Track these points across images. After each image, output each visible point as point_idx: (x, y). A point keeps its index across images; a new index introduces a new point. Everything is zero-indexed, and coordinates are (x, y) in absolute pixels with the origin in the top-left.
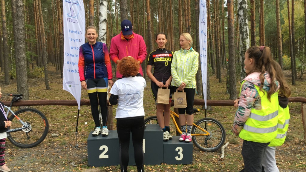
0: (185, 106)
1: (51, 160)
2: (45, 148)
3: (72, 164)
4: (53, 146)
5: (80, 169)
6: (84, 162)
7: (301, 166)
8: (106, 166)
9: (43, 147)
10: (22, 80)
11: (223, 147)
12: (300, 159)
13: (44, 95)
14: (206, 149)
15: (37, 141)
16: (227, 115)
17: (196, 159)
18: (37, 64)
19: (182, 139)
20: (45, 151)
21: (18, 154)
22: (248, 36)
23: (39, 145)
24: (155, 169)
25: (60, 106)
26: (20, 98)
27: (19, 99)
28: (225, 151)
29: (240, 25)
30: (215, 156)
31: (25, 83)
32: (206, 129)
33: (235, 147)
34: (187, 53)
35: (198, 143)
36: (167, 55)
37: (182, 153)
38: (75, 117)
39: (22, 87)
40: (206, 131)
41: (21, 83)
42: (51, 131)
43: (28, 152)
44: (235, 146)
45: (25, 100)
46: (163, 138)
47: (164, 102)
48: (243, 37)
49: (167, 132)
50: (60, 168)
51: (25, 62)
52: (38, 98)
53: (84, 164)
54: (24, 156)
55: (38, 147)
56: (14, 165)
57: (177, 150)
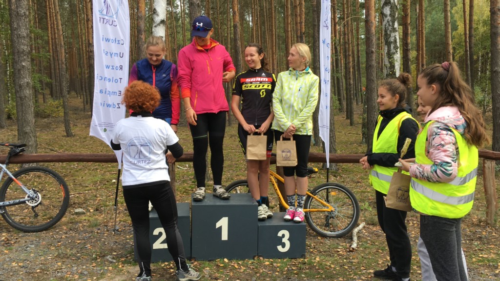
0: (294, 162)
1: (74, 251)
2: (64, 233)
3: (109, 257)
4: (78, 228)
5: (120, 266)
6: (128, 255)
7: (481, 261)
8: (164, 262)
9: (61, 231)
10: (25, 121)
11: (356, 230)
12: (479, 250)
13: (62, 146)
14: (328, 233)
15: (51, 221)
17: (311, 250)
18: (52, 94)
19: (288, 217)
20: (63, 236)
21: (19, 241)
22: (397, 49)
23: (54, 226)
24: (244, 266)
25: (90, 164)
26: (23, 151)
27: (20, 152)
28: (359, 236)
29: (386, 31)
30: (341, 244)
31: (30, 125)
32: (328, 201)
33: (375, 231)
34: (300, 77)
35: (314, 225)
36: (264, 80)
37: (288, 240)
38: (114, 182)
39: (26, 133)
40: (328, 204)
41: (24, 125)
42: (74, 204)
43: (35, 239)
44: (375, 229)
45: (30, 153)
46: (257, 216)
47: (258, 157)
48: (389, 50)
49: (264, 206)
50: (88, 265)
51: (31, 91)
53: (127, 257)
54: (29, 245)
55: (52, 230)
56: (12, 260)
57: (281, 236)
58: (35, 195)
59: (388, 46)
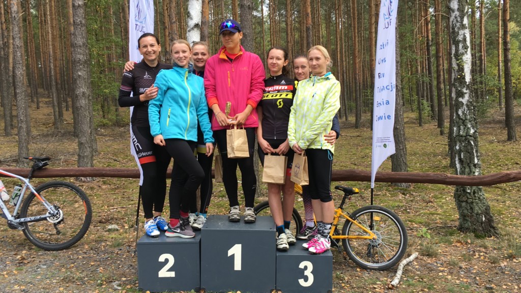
3: (115, 285)
4: (99, 247)
9: (82, 250)
10: (81, 131)
11: (404, 262)
14: (370, 264)
16: (435, 197)
17: (343, 285)
20: (80, 257)
21: (34, 261)
22: (467, 49)
23: (76, 245)
26: (46, 164)
27: (43, 166)
28: (406, 270)
30: (381, 279)
31: (86, 135)
33: (429, 263)
37: (311, 272)
39: (82, 143)
40: (370, 231)
42: (112, 219)
44: (429, 261)
47: (274, 180)
48: (457, 50)
50: (90, 292)
51: (87, 101)
52: (116, 161)
53: (134, 284)
54: (42, 266)
55: (73, 249)
56: (17, 282)
57: (303, 268)
58: (56, 212)
59: (455, 45)
